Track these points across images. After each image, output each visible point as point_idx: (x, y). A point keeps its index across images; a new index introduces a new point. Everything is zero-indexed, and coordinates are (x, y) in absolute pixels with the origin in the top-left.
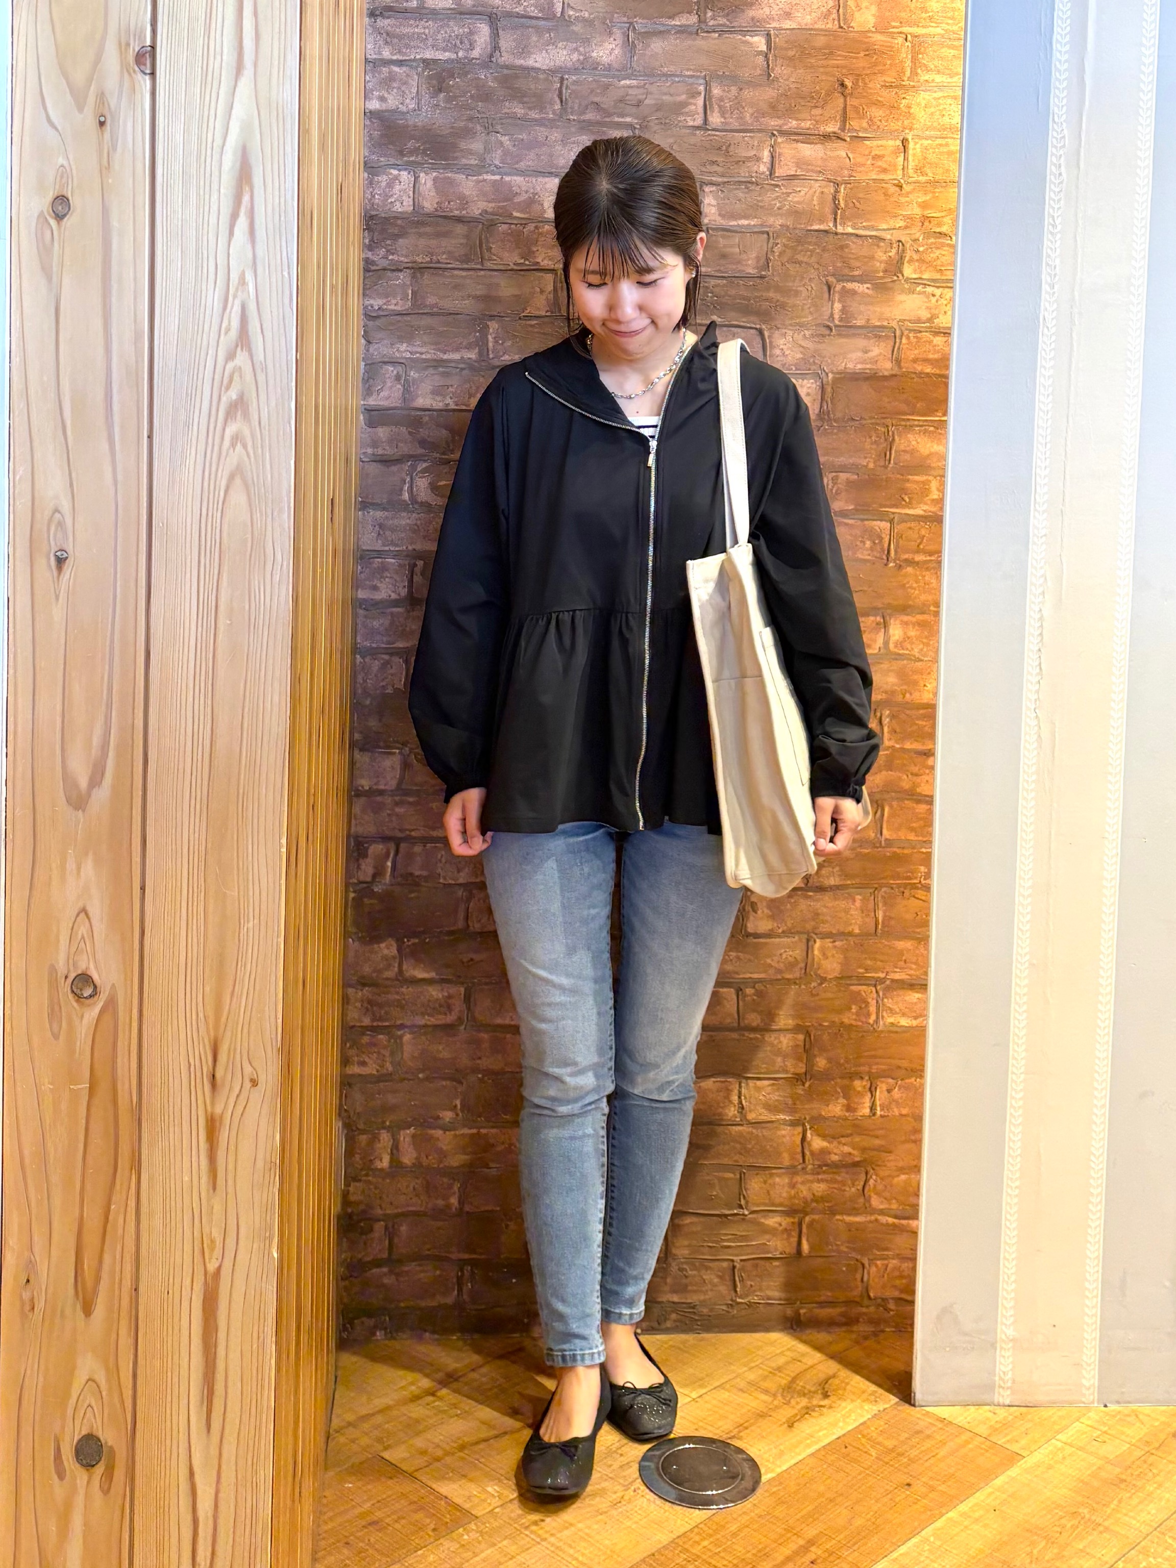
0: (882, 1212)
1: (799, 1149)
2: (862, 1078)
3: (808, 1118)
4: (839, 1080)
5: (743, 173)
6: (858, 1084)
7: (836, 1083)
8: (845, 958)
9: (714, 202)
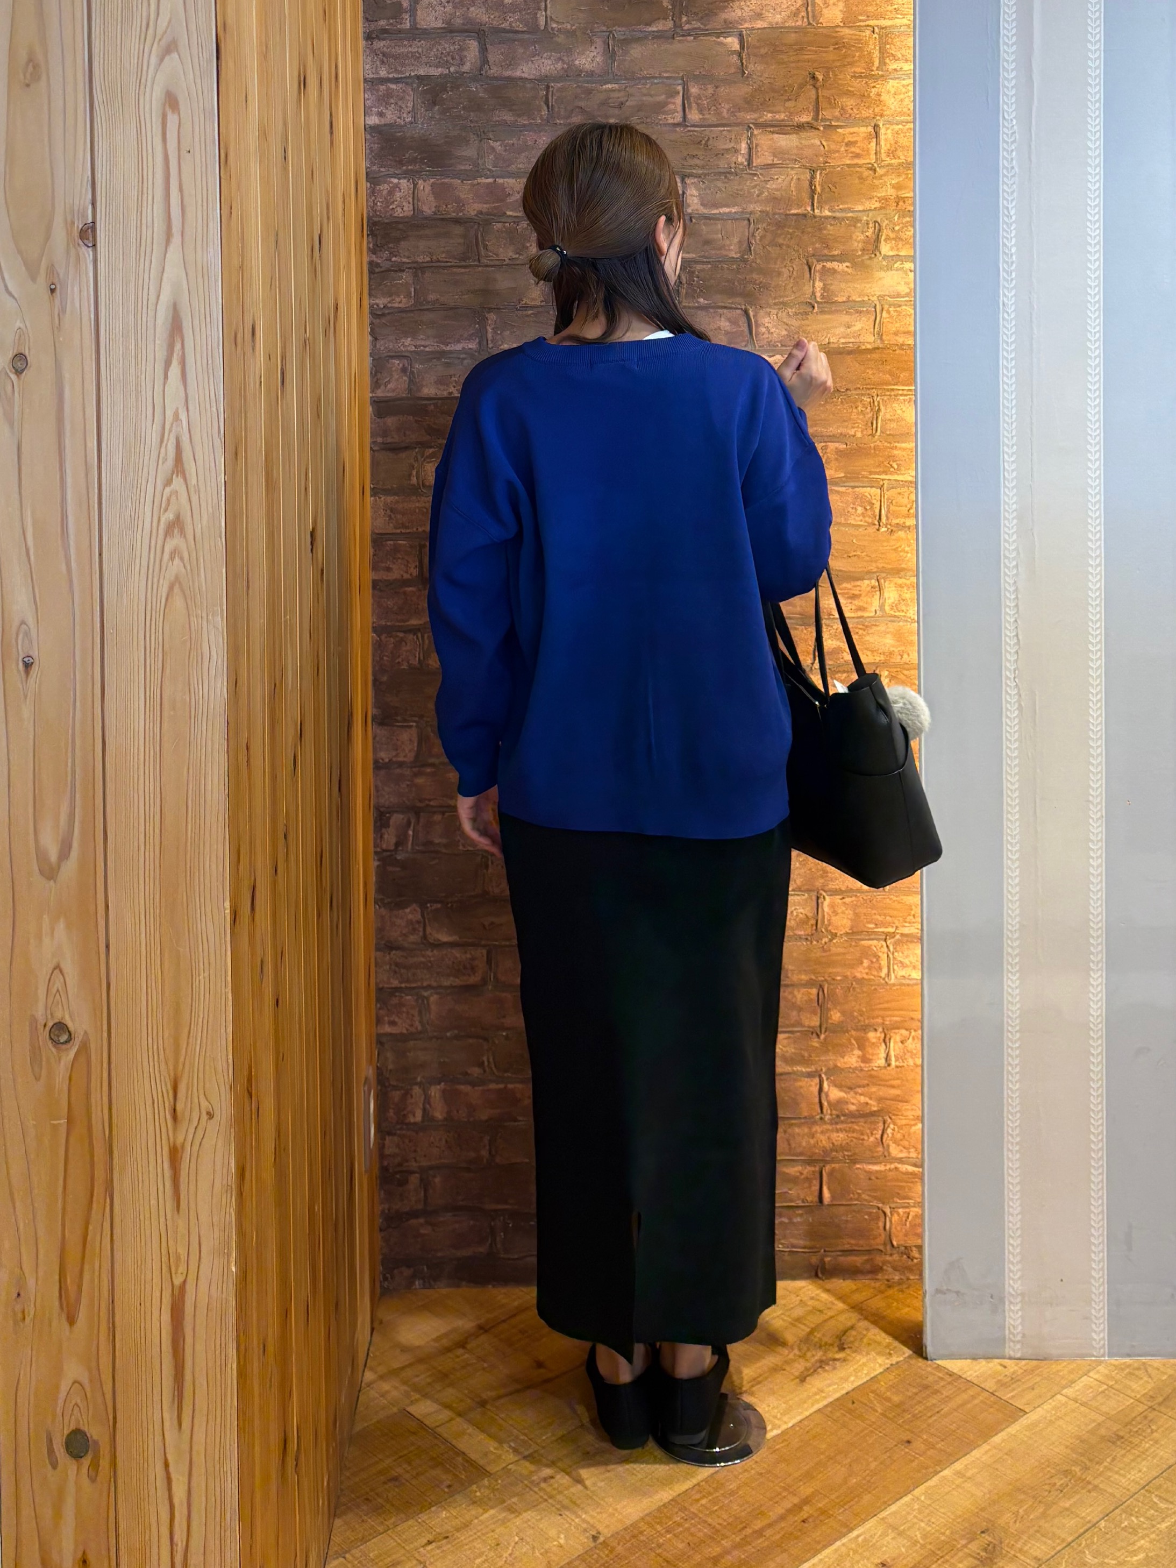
0: (900, 1161)
1: (817, 1100)
2: (876, 1030)
3: (824, 1070)
4: (853, 1033)
5: (723, 164)
6: (871, 1035)
7: (852, 1036)
8: (857, 915)
9: (695, 193)
